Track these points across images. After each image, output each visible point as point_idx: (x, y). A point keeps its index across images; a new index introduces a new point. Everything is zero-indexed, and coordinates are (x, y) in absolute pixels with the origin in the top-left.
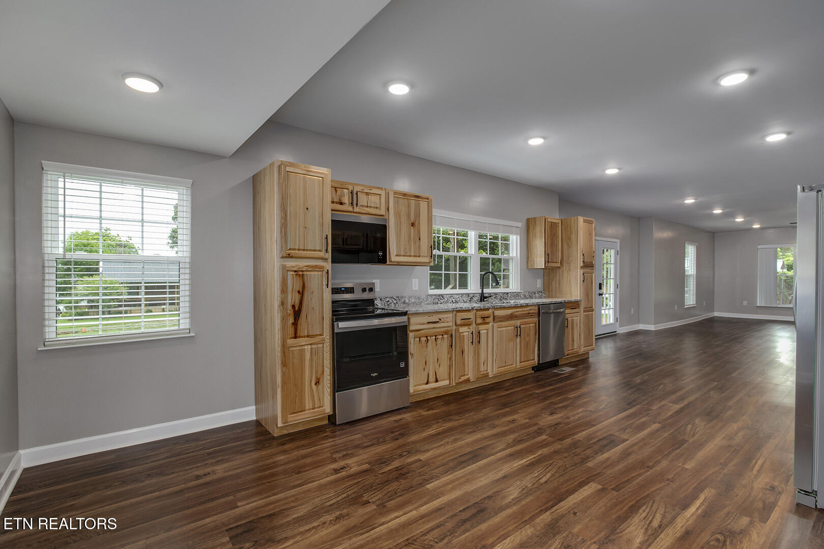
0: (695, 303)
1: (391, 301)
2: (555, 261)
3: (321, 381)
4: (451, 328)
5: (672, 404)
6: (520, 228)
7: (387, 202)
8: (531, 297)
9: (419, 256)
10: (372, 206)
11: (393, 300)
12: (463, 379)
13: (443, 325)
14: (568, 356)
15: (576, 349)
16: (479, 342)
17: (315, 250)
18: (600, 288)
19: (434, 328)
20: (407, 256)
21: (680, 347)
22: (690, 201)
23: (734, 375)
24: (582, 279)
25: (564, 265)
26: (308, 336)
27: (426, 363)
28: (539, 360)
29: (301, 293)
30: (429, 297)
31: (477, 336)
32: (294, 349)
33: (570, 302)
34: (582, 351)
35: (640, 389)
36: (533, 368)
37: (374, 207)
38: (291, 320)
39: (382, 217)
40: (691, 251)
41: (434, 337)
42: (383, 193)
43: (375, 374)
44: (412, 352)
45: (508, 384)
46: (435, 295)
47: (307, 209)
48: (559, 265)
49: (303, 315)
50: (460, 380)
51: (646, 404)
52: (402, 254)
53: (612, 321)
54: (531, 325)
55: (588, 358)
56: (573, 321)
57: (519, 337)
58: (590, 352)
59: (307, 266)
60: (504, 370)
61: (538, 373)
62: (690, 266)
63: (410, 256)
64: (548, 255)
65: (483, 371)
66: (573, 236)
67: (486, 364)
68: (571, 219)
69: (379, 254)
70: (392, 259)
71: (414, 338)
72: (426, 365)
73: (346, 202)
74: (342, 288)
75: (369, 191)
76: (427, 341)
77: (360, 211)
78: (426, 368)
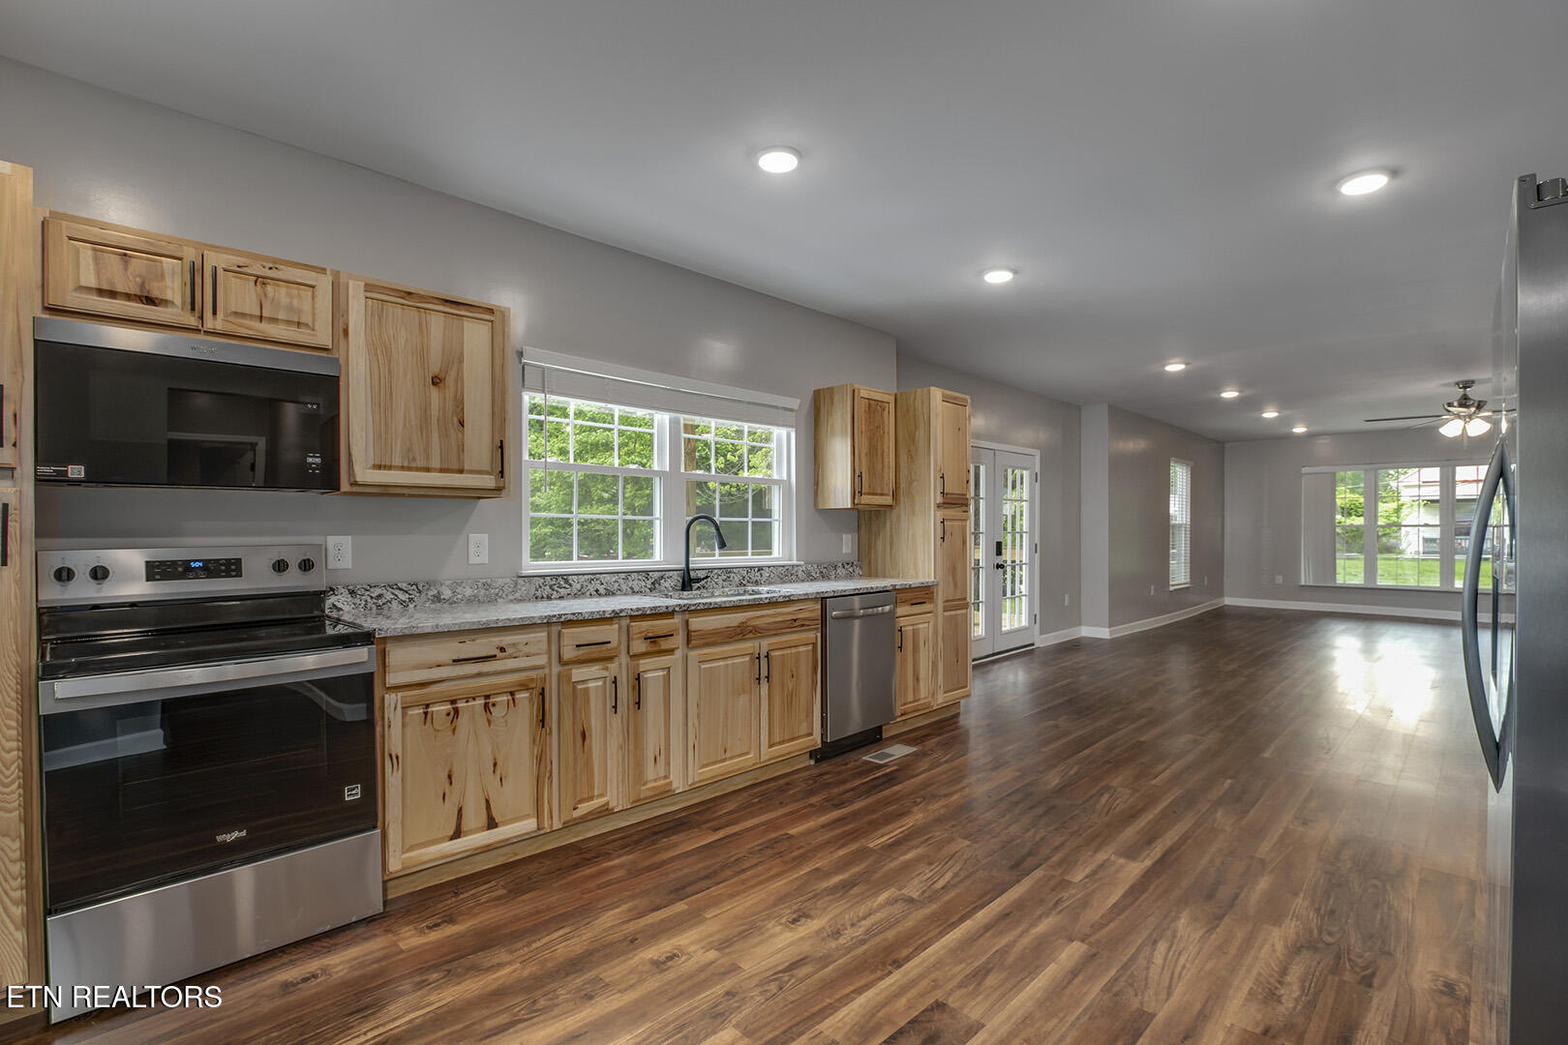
0: (1188, 580)
1: (389, 596)
2: (879, 492)
4: (547, 671)
5: (1122, 861)
6: (796, 411)
7: (339, 310)
8: (824, 577)
9: (461, 471)
10: (280, 317)
12: (585, 808)
13: (511, 664)
14: (904, 718)
15: (926, 698)
16: (638, 703)
18: (999, 553)
19: (479, 675)
20: (418, 469)
21: (1158, 679)
22: (1175, 367)
23: (1266, 755)
24: (940, 534)
25: (902, 502)
27: (450, 777)
28: (823, 735)
30: (520, 581)
31: (634, 687)
33: (909, 589)
34: (939, 701)
35: (1054, 807)
36: (812, 754)
37: (288, 322)
39: (324, 354)
40: (1180, 477)
41: (481, 702)
42: (324, 284)
43: (236, 834)
44: (397, 749)
45: (731, 806)
46: (543, 576)
48: (888, 500)
50: (576, 814)
51: (1060, 863)
52: (397, 462)
53: (1024, 623)
54: (802, 649)
55: (958, 714)
56: (915, 633)
57: (764, 681)
58: (962, 701)
60: (719, 772)
61: (825, 766)
62: (1178, 508)
63: (428, 470)
64: (860, 476)
65: (655, 780)
66: (921, 434)
67: (661, 760)
68: (916, 392)
69: (310, 460)
70: (359, 478)
71: (403, 708)
72: (451, 783)
73: (169, 296)
74: (195, 561)
75: (270, 273)
76: (452, 713)
77: (229, 328)
78: (451, 792)
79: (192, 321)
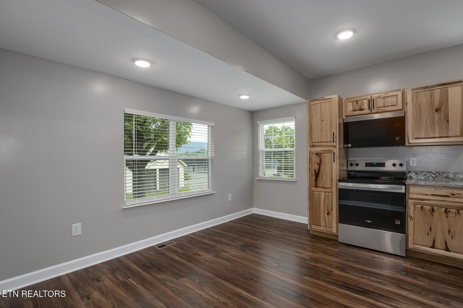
1: (429, 175)
3: (331, 213)
7: (405, 99)
9: (447, 137)
10: (389, 105)
11: (431, 174)
13: (457, 200)
17: (327, 142)
19: (442, 201)
26: (323, 187)
27: (430, 229)
29: (319, 165)
32: (315, 192)
37: (391, 106)
38: (314, 178)
39: (401, 111)
41: (443, 209)
42: (400, 93)
43: (370, 221)
44: (412, 215)
47: (322, 120)
49: (320, 176)
52: (423, 136)
59: (322, 151)
63: (434, 137)
69: (397, 138)
70: (410, 142)
71: (414, 204)
72: (431, 231)
73: (365, 108)
74: (375, 163)
75: (386, 96)
76: (432, 210)
77: (377, 111)
78: (431, 234)
79: (370, 112)
